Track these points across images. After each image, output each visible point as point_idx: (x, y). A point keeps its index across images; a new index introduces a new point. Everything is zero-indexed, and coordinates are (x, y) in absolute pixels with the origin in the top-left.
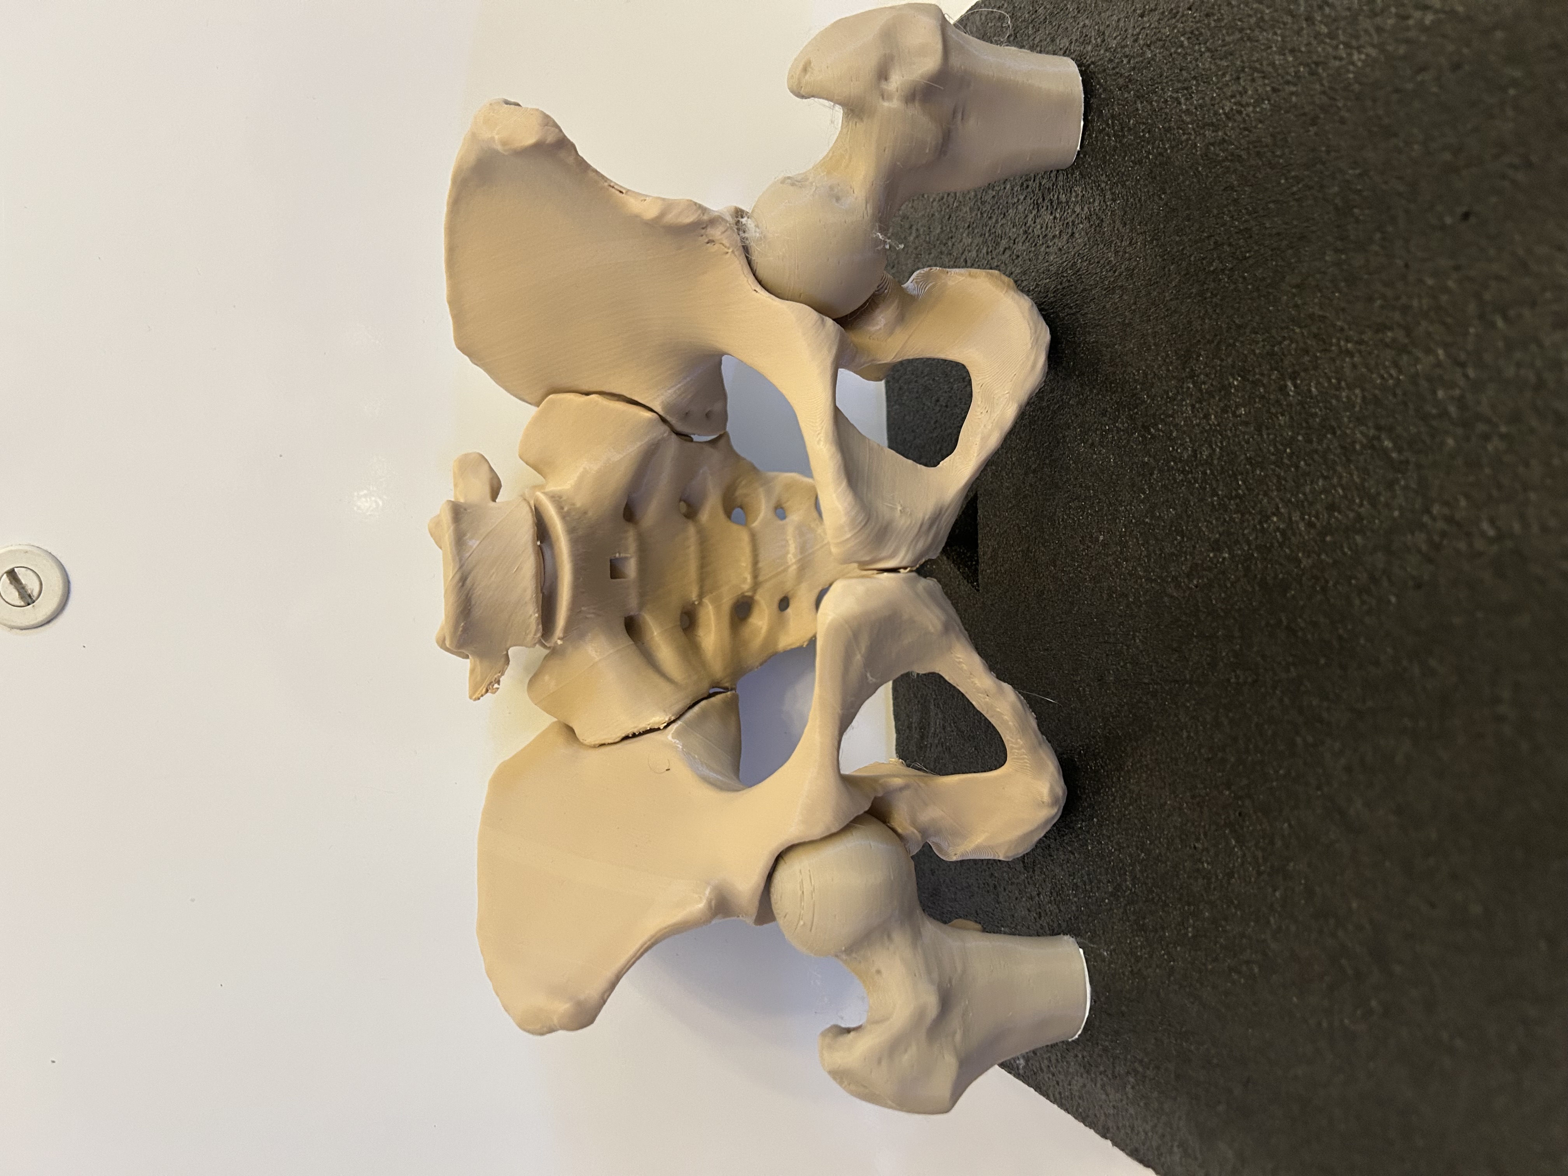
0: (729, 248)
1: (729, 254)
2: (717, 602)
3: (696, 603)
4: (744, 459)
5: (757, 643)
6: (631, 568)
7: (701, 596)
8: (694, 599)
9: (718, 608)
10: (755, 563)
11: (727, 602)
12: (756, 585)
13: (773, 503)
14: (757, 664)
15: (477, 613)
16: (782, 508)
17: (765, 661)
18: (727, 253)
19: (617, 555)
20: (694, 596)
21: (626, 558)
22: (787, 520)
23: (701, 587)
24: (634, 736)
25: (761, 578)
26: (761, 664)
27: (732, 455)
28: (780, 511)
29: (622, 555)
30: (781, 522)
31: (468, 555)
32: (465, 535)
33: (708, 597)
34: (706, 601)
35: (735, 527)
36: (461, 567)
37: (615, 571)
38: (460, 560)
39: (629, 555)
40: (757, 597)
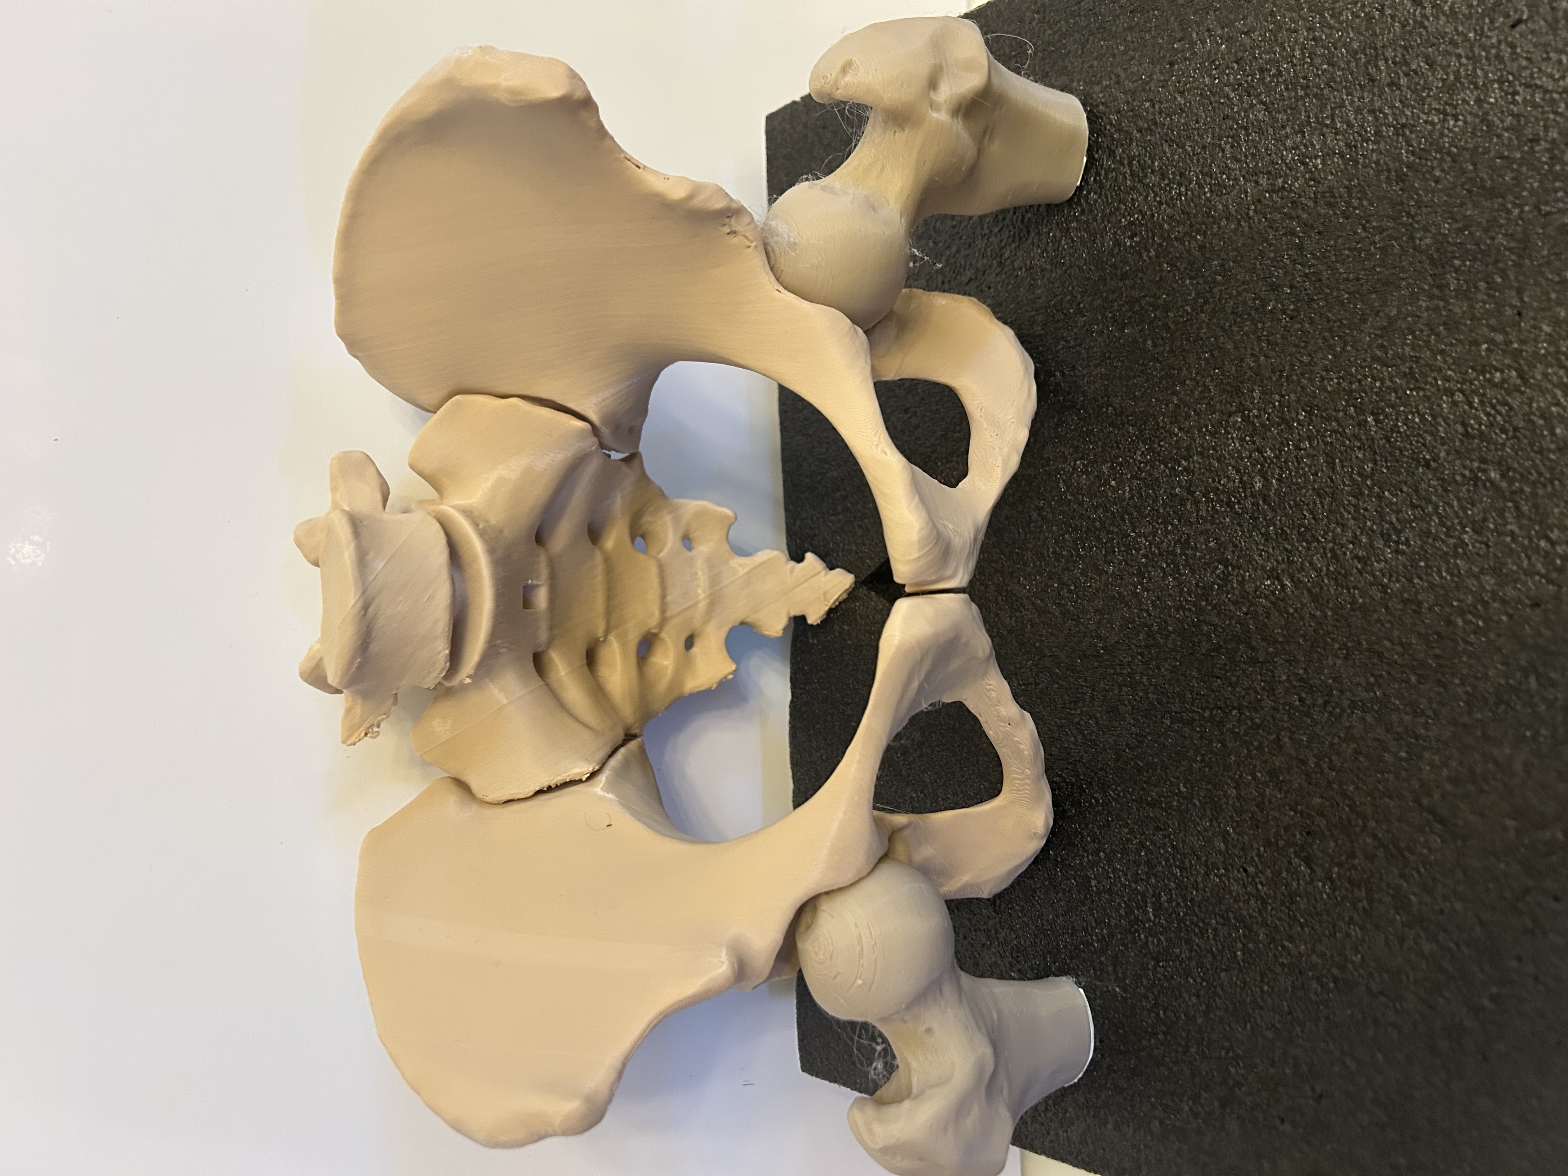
0: (752, 242)
1: (752, 248)
2: (622, 638)
3: (602, 639)
4: (653, 483)
5: (663, 684)
6: (541, 598)
7: (607, 632)
8: (600, 635)
9: (624, 645)
10: (663, 597)
11: (633, 638)
12: (663, 622)
13: (680, 534)
14: (663, 708)
15: (374, 647)
16: (688, 539)
17: (670, 705)
18: (749, 247)
19: (530, 581)
20: (600, 632)
21: (536, 587)
22: (694, 552)
23: (608, 622)
24: (550, 789)
25: (669, 614)
26: (666, 709)
27: (644, 477)
28: (687, 541)
29: (535, 582)
30: (689, 553)
31: (373, 577)
32: (367, 554)
33: (613, 633)
34: (612, 638)
35: (642, 557)
36: (364, 592)
37: (527, 603)
38: (363, 584)
39: (540, 583)
40: (663, 635)
